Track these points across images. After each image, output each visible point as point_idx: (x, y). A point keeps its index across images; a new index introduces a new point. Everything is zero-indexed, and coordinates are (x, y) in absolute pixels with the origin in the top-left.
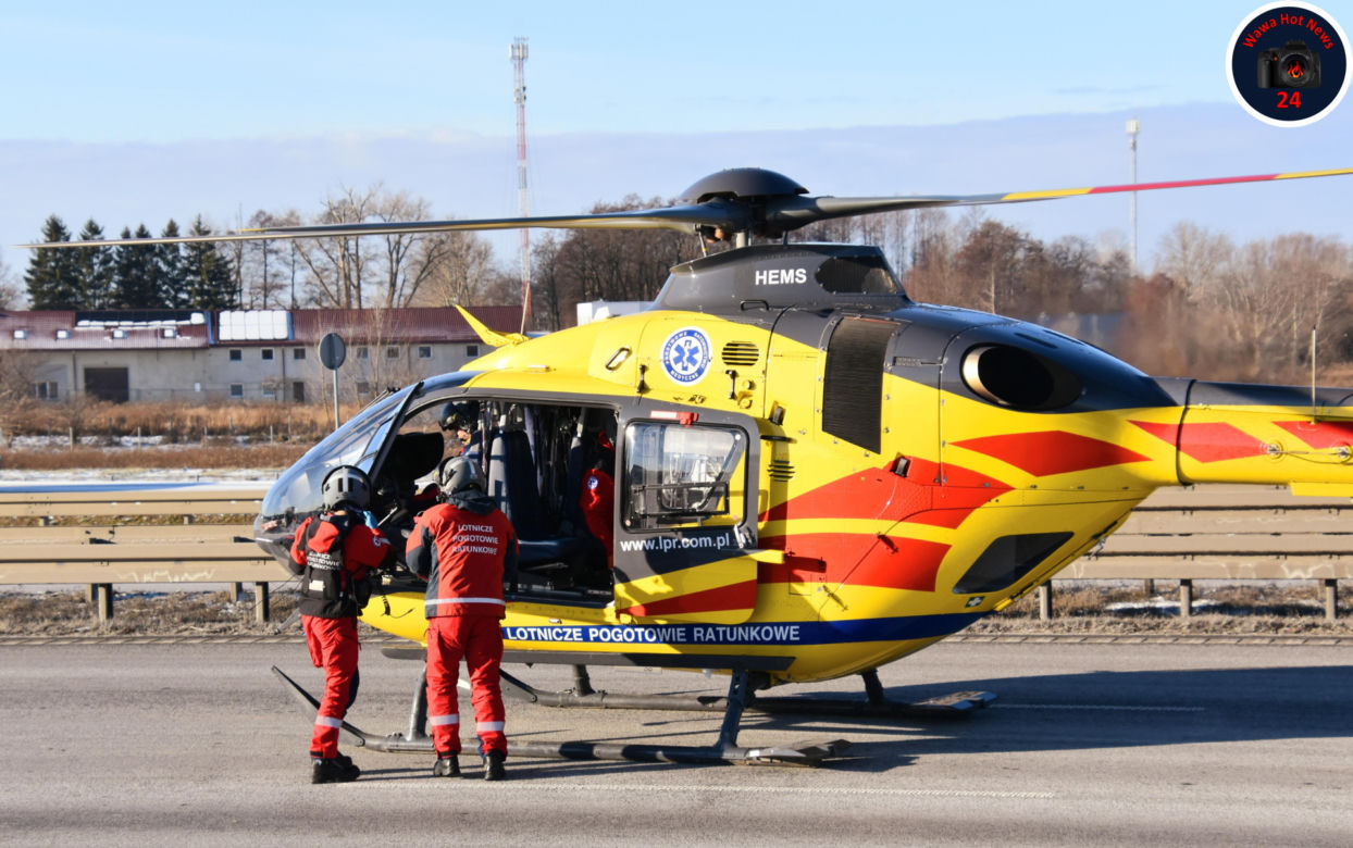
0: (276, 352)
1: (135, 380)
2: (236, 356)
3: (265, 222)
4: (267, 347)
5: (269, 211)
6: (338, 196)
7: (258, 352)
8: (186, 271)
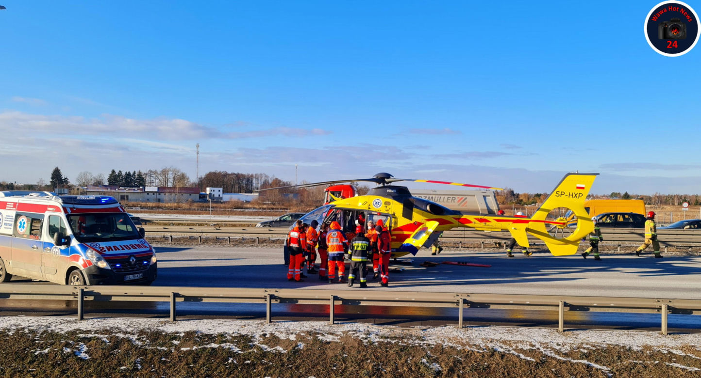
1: (129, 197)
2: (148, 194)
3: (151, 171)
4: (154, 193)
5: (152, 170)
6: (164, 168)
7: (152, 194)
8: (137, 179)
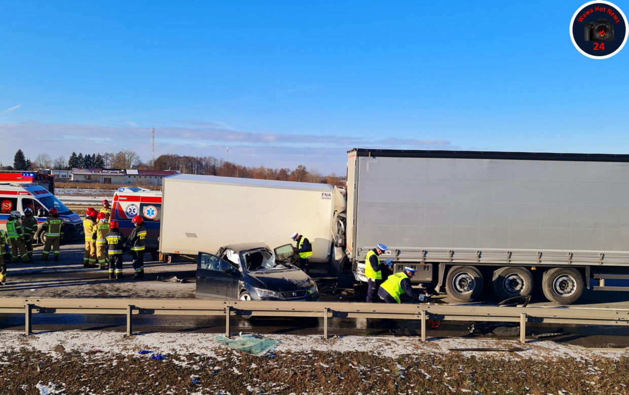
0: (136, 176)
1: (112, 180)
2: (129, 177)
7: (133, 176)
8: (96, 162)
